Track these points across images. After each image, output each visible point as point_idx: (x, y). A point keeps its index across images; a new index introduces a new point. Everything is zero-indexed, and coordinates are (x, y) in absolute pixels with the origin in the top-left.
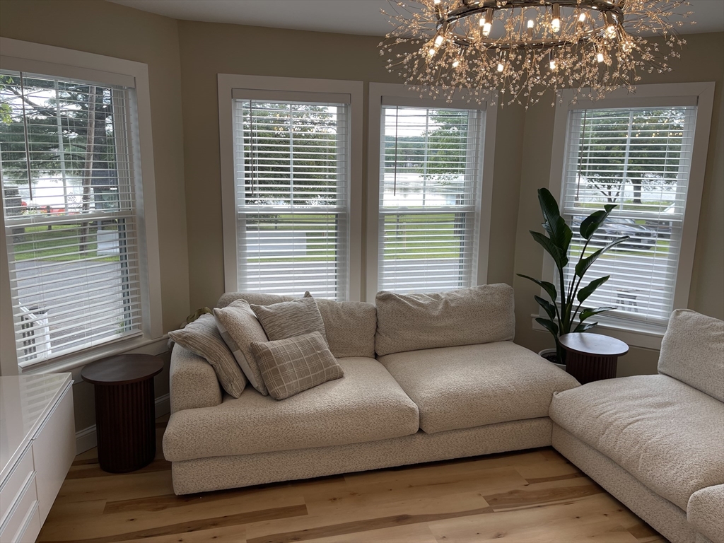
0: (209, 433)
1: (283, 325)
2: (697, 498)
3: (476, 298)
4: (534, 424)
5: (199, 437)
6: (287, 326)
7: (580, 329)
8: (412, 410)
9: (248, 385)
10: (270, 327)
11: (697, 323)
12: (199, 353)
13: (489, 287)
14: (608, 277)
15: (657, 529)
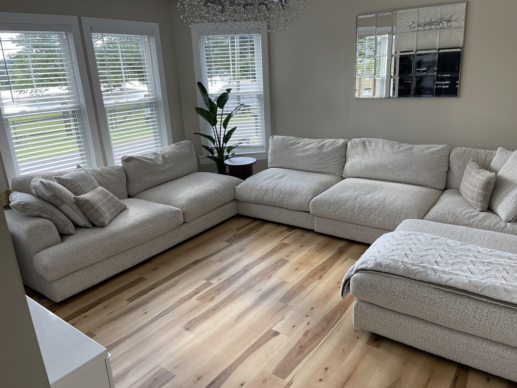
0: (73, 255)
1: (80, 185)
2: (313, 202)
3: (177, 151)
4: (230, 204)
5: (68, 260)
6: (83, 186)
7: (227, 157)
8: (179, 211)
9: (77, 226)
10: (73, 188)
11: (283, 139)
12: (37, 213)
13: (180, 144)
14: (236, 128)
15: (297, 225)
